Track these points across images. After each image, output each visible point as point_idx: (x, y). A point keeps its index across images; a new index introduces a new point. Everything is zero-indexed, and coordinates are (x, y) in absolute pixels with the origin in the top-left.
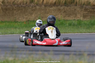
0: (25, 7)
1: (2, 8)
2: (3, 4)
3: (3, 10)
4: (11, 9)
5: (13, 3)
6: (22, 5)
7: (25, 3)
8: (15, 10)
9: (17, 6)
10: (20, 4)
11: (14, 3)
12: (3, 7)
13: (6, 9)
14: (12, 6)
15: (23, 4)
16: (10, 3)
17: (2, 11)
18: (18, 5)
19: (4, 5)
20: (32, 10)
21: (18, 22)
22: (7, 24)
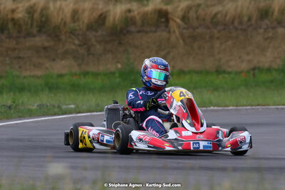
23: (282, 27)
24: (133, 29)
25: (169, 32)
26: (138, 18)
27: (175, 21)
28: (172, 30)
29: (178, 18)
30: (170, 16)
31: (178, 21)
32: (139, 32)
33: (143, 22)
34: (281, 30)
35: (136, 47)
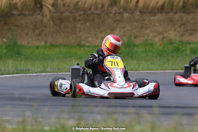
0: (99, 14)
1: (52, 17)
2: (55, 9)
3: (53, 21)
4: (71, 19)
5: (75, 6)
6: (93, 9)
7: (100, 6)
8: (79, 20)
9: (84, 14)
10: (90, 9)
11: (77, 7)
12: (54, 15)
13: (61, 20)
14: (72, 13)
15: (96, 9)
16: (69, 6)
17: (51, 23)
18: (84, 10)
19: (56, 11)
20: (115, 21)
21: (84, 46)
22: (64, 50)
23: (127, 12)
24: (15, 12)
25: (43, 15)
26: (19, 4)
27: (48, 7)
28: (44, 14)
29: (49, 5)
30: (43, 3)
31: (50, 7)
32: (19, 15)
33: (23, 8)
34: (126, 15)
35: (17, 26)
